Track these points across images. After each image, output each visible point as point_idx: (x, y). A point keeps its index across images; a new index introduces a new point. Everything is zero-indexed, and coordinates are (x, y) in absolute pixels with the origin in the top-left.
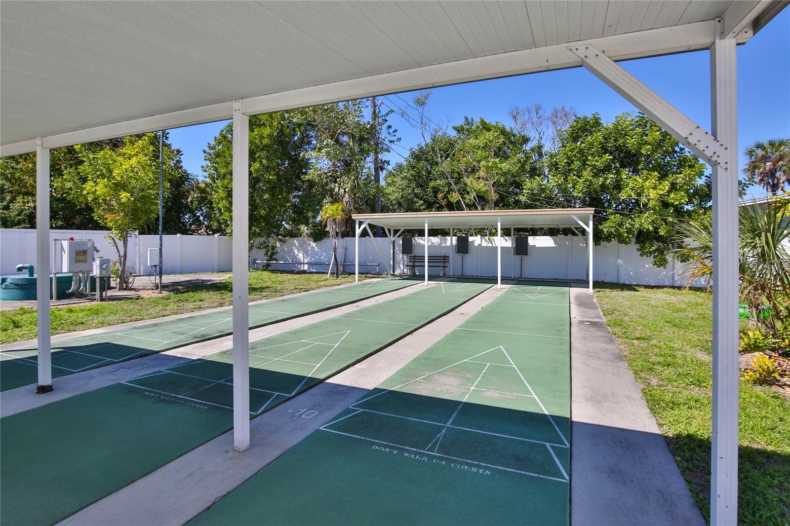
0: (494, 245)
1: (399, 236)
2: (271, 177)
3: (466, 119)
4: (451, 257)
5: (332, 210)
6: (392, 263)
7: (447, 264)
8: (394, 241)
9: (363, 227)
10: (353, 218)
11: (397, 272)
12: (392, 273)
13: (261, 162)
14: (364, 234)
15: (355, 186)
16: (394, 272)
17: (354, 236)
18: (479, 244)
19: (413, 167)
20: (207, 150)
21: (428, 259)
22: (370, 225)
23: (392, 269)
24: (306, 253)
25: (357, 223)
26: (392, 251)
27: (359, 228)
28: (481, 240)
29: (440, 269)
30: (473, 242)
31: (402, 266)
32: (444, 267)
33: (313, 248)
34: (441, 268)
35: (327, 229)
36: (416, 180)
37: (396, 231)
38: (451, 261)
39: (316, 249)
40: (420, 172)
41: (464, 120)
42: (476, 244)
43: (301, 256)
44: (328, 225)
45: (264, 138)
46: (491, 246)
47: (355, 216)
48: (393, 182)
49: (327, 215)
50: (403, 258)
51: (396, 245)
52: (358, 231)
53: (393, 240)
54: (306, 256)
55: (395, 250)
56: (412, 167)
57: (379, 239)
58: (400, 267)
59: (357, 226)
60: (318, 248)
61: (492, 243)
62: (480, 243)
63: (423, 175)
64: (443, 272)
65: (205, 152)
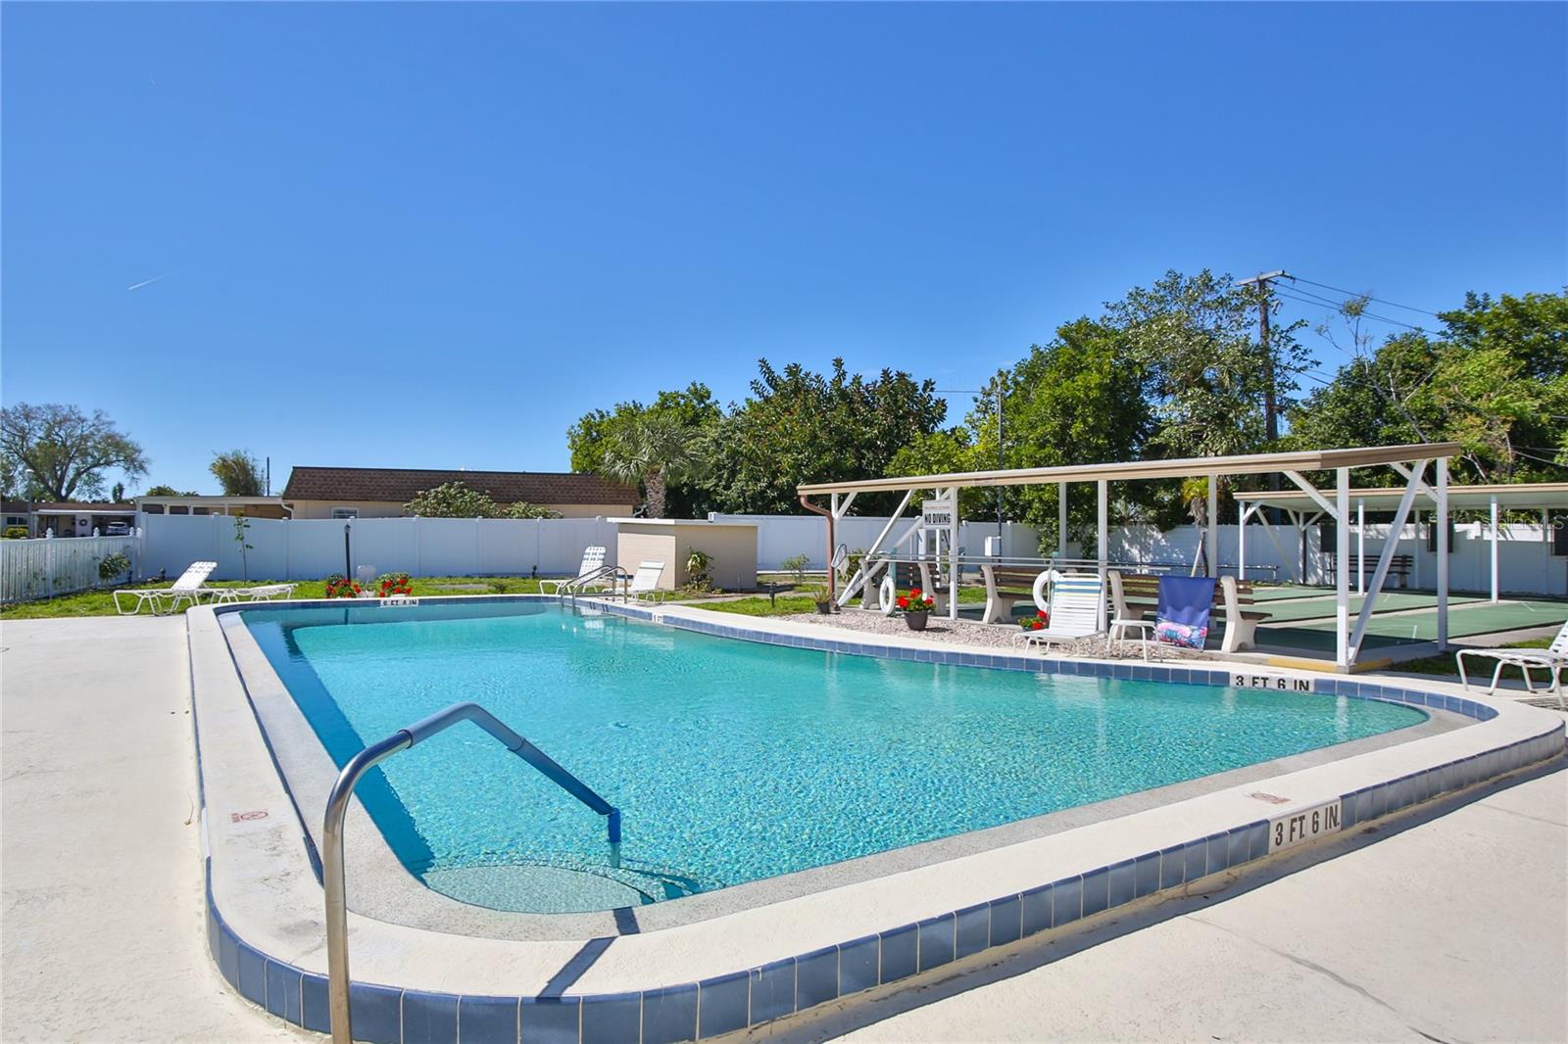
0: (1510, 539)
1: (1315, 523)
2: (1100, 442)
3: (1471, 296)
4: (1416, 558)
5: (1198, 487)
6: (1301, 565)
7: (1408, 569)
8: (1305, 532)
9: (1250, 511)
10: (1235, 498)
11: (1312, 580)
12: (1302, 582)
13: (1085, 422)
14: (1253, 519)
15: (1234, 445)
16: (1305, 579)
17: (1237, 523)
18: (1476, 537)
19: (1344, 401)
20: (980, 397)
21: (1365, 561)
22: (1262, 508)
23: (1302, 575)
24: (1144, 549)
25: (1242, 504)
26: (1301, 547)
27: (1245, 511)
28: (1482, 530)
29: (1394, 577)
30: (1465, 532)
31: (1320, 572)
32: (1403, 573)
33: (1157, 542)
34: (1395, 575)
35: (1190, 514)
36: (1350, 425)
37: (1308, 516)
38: (1416, 564)
39: (1163, 542)
40: (1360, 409)
41: (1466, 299)
42: (1471, 536)
43: (1135, 552)
44: (1193, 506)
45: (1090, 389)
46: (1504, 539)
47: (1237, 496)
48: (1303, 428)
49: (1192, 494)
50: (1322, 559)
51: (1308, 537)
52: (1243, 516)
53: (1303, 529)
54: (1143, 553)
55: (1308, 545)
56: (1341, 401)
57: (1277, 527)
58: (1316, 574)
59: (1242, 509)
60: (1166, 542)
61: (1504, 535)
62: (1479, 534)
63: (1367, 414)
64: (1401, 580)
65: (976, 400)
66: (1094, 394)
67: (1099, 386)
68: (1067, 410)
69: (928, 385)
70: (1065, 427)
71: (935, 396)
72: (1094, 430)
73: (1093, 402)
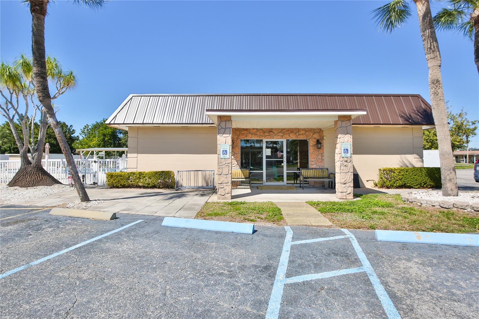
66: (110, 133)
67: (111, 132)
68: (104, 135)
69: (71, 126)
70: (104, 139)
71: (73, 128)
72: (109, 139)
73: (110, 135)
